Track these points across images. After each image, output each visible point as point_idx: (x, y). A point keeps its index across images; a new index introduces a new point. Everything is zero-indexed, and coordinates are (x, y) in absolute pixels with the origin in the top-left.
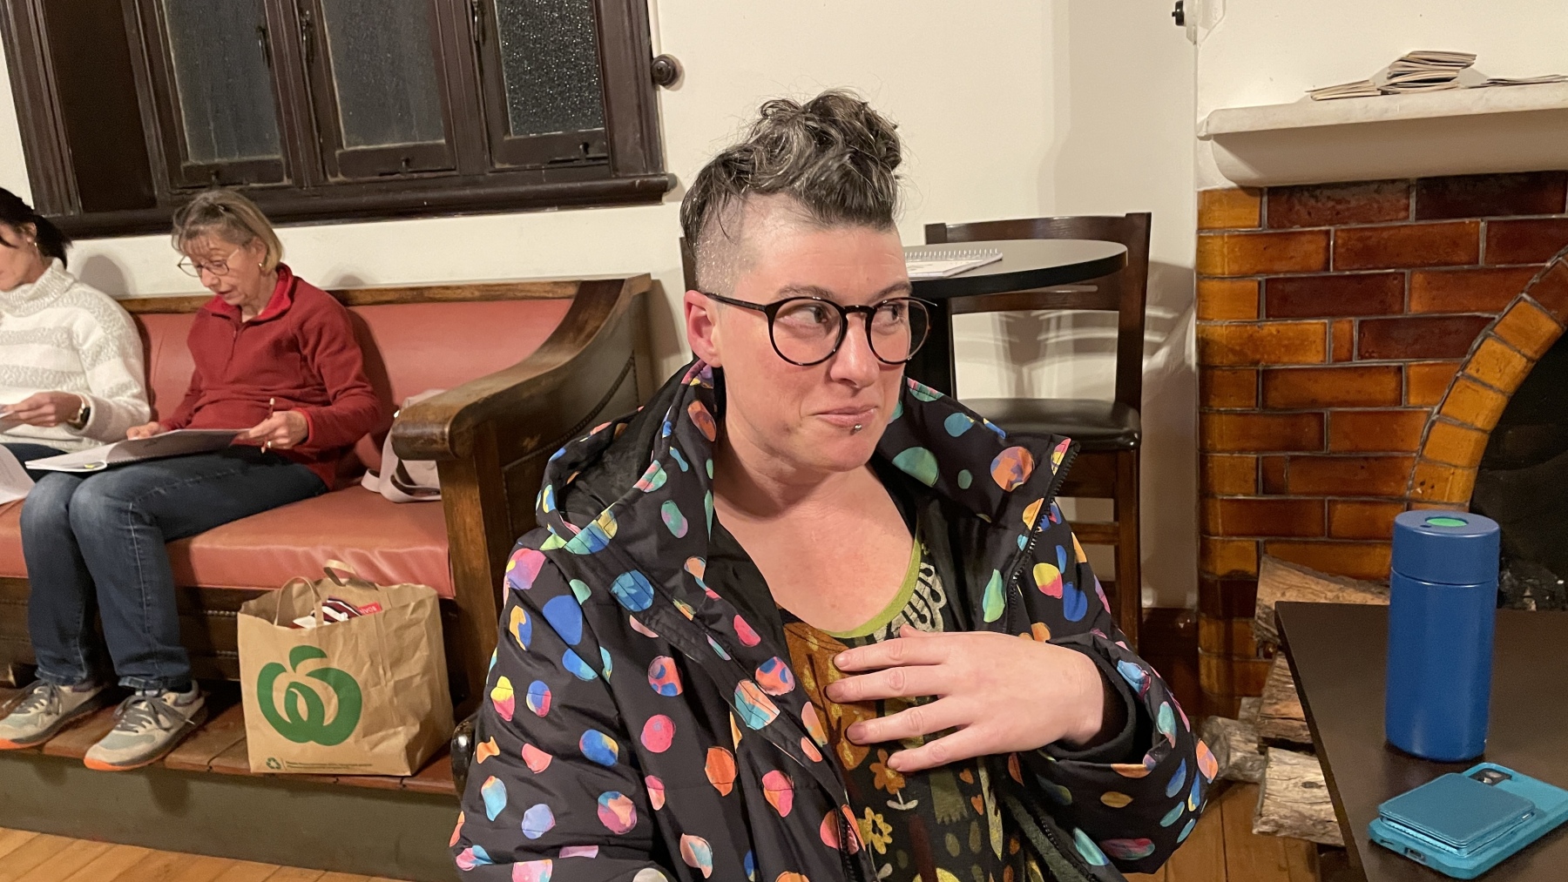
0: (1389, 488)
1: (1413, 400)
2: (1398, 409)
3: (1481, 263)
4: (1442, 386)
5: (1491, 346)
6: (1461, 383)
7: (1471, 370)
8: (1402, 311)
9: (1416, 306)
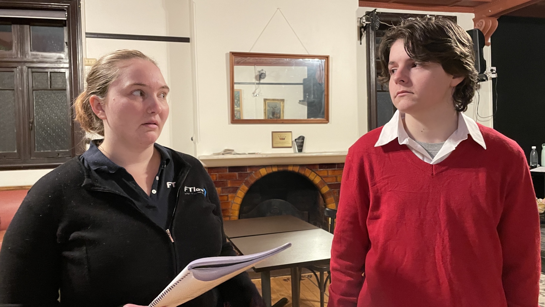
0: (227, 214)
1: (230, 200)
2: (227, 201)
3: (237, 179)
4: (233, 198)
5: (239, 191)
6: (236, 197)
7: (237, 195)
8: (227, 186)
9: (229, 186)
